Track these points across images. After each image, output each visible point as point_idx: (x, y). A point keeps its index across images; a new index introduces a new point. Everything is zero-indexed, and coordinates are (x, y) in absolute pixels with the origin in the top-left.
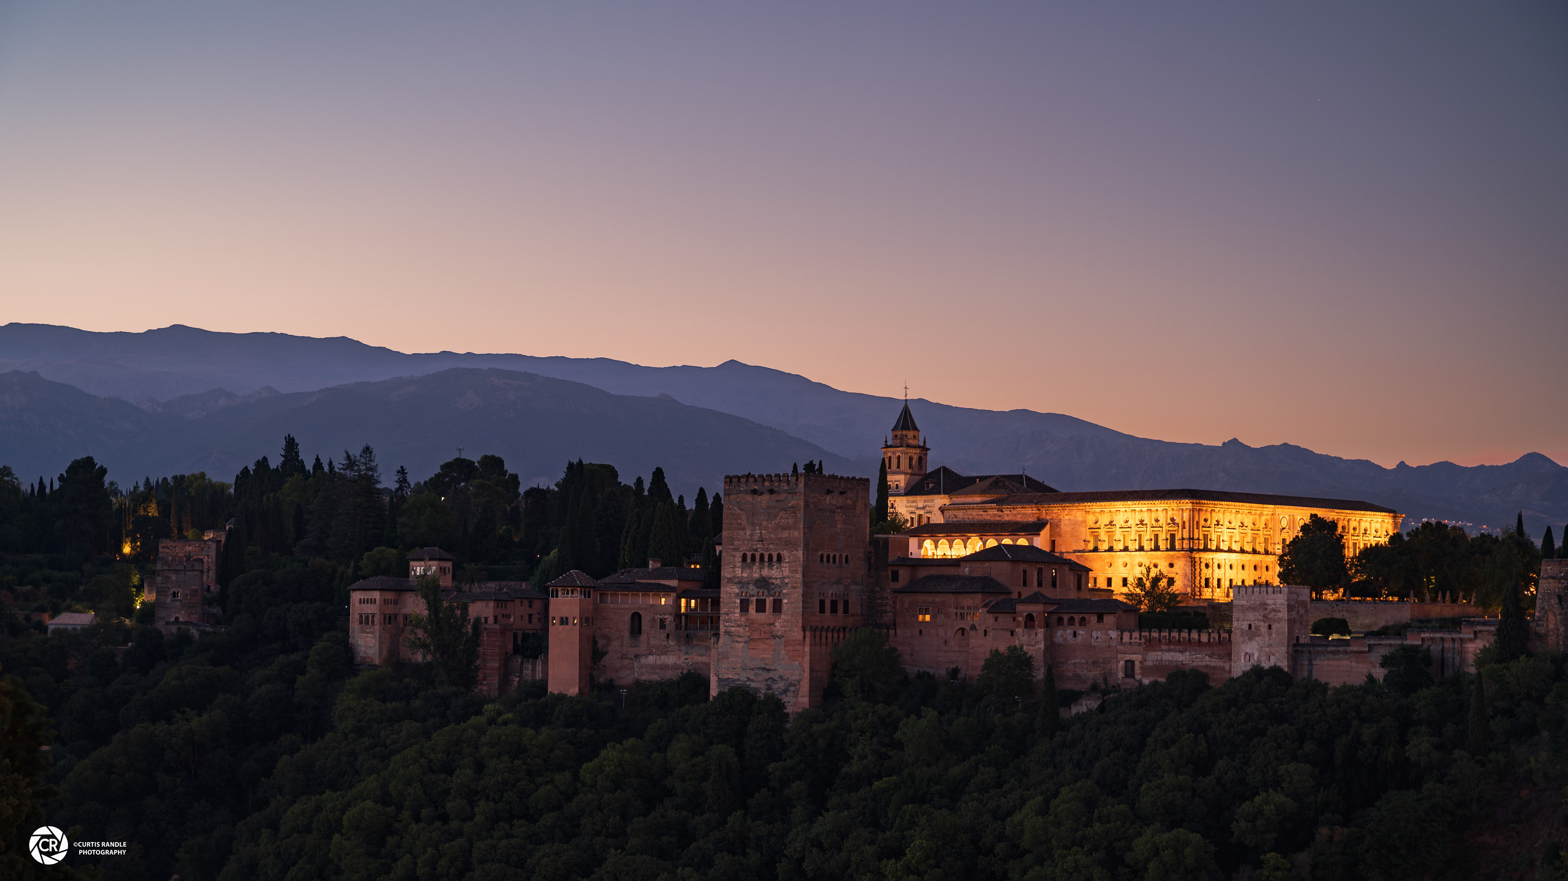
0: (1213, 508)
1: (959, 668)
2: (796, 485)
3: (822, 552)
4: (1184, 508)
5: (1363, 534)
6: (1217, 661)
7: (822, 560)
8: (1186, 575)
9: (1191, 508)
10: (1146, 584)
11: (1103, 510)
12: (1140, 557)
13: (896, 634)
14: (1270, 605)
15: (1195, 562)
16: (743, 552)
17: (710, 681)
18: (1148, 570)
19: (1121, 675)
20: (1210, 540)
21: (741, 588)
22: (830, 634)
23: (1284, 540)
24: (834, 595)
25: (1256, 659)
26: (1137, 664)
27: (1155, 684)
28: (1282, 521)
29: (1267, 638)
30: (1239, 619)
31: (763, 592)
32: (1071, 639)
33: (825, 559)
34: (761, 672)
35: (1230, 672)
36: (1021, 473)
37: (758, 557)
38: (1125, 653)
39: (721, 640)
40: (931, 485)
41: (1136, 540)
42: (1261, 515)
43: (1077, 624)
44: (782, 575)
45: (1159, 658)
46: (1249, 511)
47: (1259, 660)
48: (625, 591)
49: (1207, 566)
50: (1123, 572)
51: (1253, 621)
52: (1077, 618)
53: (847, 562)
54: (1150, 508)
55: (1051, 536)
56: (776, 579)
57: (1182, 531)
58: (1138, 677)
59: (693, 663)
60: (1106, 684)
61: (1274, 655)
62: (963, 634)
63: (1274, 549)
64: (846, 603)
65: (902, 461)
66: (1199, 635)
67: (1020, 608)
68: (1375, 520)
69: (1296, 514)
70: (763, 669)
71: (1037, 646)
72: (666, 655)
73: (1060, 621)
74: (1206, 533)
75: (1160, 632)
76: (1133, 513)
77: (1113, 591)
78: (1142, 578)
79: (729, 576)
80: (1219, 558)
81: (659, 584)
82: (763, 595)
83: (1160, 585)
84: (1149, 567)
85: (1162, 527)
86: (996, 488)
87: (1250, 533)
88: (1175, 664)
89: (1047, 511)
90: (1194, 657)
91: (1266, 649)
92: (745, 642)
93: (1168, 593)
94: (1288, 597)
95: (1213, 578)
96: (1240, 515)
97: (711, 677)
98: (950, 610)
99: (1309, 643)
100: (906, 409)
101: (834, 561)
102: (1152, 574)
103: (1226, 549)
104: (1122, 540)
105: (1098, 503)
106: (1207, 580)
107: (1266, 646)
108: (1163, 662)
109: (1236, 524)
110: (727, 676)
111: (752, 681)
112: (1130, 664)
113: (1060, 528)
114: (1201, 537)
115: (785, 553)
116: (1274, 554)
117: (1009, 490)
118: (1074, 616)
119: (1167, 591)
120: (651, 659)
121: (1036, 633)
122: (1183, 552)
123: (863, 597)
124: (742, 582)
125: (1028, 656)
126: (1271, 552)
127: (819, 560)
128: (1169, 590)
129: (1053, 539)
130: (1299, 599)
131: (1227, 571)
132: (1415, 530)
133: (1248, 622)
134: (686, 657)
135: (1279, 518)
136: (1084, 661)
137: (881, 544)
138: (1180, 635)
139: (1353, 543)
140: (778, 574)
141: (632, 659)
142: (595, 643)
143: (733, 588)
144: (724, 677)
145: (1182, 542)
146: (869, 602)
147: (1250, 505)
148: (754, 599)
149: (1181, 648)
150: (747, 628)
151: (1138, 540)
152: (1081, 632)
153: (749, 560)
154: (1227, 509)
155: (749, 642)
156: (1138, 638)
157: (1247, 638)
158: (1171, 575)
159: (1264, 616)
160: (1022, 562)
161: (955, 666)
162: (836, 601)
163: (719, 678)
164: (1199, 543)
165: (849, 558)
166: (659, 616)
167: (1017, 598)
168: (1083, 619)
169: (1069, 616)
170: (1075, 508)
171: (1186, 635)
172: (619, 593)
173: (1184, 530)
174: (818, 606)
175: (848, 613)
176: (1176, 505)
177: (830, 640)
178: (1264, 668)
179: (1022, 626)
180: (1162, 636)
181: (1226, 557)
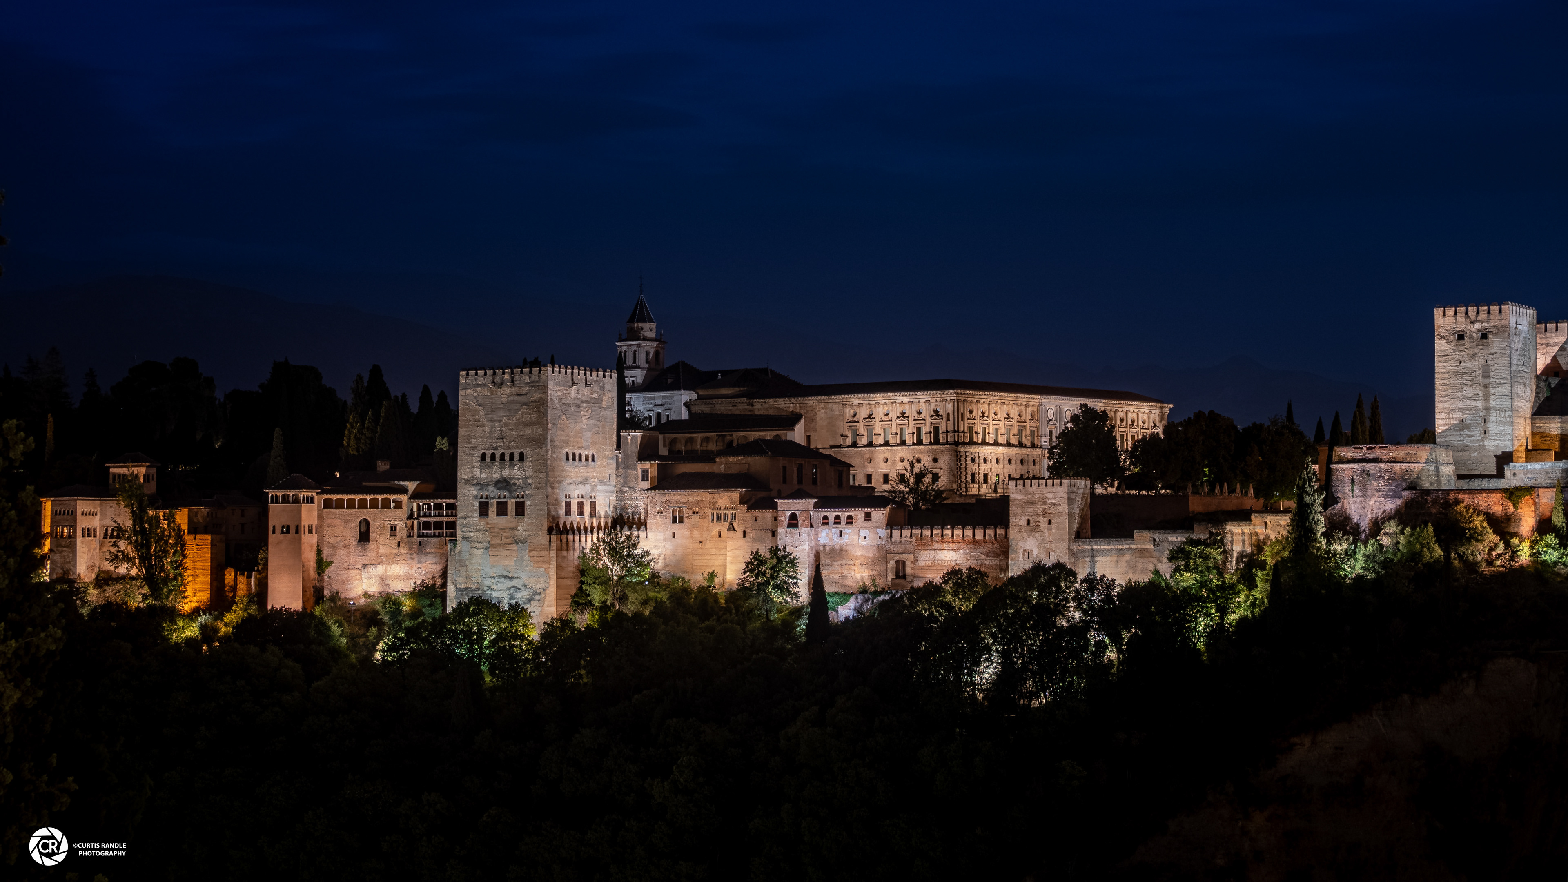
0: (978, 399)
1: (715, 572)
2: (539, 377)
3: (567, 450)
4: (948, 399)
5: (1130, 425)
6: (993, 558)
7: (567, 459)
8: (952, 470)
9: (955, 398)
10: (909, 480)
11: (861, 402)
12: (901, 452)
13: (647, 536)
14: (1049, 499)
15: (961, 456)
16: (482, 451)
17: (447, 591)
18: (912, 465)
19: (891, 576)
20: (976, 433)
21: (480, 490)
22: (577, 539)
23: (1051, 433)
24: (581, 496)
25: (1036, 556)
26: (908, 564)
27: (928, 584)
28: (1049, 412)
29: (1047, 534)
30: (1017, 514)
31: (504, 494)
32: (837, 539)
33: (570, 457)
34: (502, 580)
35: (1007, 571)
36: (765, 366)
37: (498, 457)
38: (894, 552)
39: (458, 547)
40: (669, 381)
41: (897, 434)
42: (1027, 406)
43: (843, 523)
44: (525, 475)
45: (932, 557)
46: (1015, 402)
47: (1040, 558)
48: (352, 496)
49: (973, 460)
50: (884, 468)
51: (1032, 515)
52: (844, 516)
53: (593, 460)
54: (911, 400)
55: (806, 431)
56: (518, 479)
57: (947, 423)
58: (910, 578)
59: (427, 573)
60: (875, 586)
61: (1054, 551)
62: (720, 536)
63: (1040, 442)
64: (593, 505)
65: (638, 355)
66: (974, 533)
67: (781, 506)
68: (1142, 411)
69: (1062, 405)
70: (505, 577)
71: (801, 547)
72: (396, 564)
73: (825, 520)
74: (971, 425)
75: (932, 529)
76: (894, 405)
77: (875, 488)
78: (904, 474)
79: (466, 477)
80: (985, 452)
81: (389, 487)
82: (504, 497)
83: (925, 481)
84: (912, 462)
85: (925, 420)
86: (745, 381)
87: (1016, 426)
88: (949, 563)
89: (802, 405)
90: (968, 555)
91: (1046, 545)
92: (485, 549)
93: (933, 490)
94: (1068, 489)
95: (979, 473)
96: (1005, 405)
97: (448, 587)
98: (706, 510)
100: (641, 300)
101: (580, 460)
102: (917, 468)
103: (992, 442)
104: (882, 434)
105: (856, 396)
106: (973, 475)
107: (1046, 541)
108: (940, 562)
109: (1002, 415)
110: (466, 586)
111: (494, 590)
112: (901, 564)
113: (816, 422)
114: (966, 430)
115: (527, 451)
116: (1041, 447)
117: (757, 384)
118: (840, 514)
119: (932, 488)
120: (381, 569)
121: (800, 533)
122: (948, 446)
123: (611, 498)
124: (480, 483)
125: (792, 556)
126: (1037, 445)
127: (564, 458)
128: (934, 487)
129: (808, 434)
130: (1079, 492)
131: (993, 465)
132: (1187, 420)
133: (1027, 517)
134: (419, 566)
135: (1045, 409)
136: (851, 562)
137: (629, 441)
138: (953, 532)
139: (1121, 435)
141: (359, 570)
142: (319, 552)
143: (471, 490)
144: (463, 587)
145: (947, 436)
146: (617, 504)
147: (1016, 395)
148: (494, 501)
149: (955, 546)
150: (487, 533)
151: (899, 434)
152: (848, 532)
153: (488, 459)
154: (992, 400)
155: (489, 548)
156: (909, 536)
157: (1025, 534)
158: (935, 471)
159: (1043, 511)
160: (781, 458)
161: (711, 570)
162: (583, 502)
163: (457, 588)
164: (964, 436)
165: (596, 456)
166: (389, 522)
168: (849, 517)
169: (835, 514)
170: (831, 401)
171: (960, 532)
172: (345, 498)
174: (564, 507)
175: (595, 516)
176: (939, 396)
177: (577, 544)
178: (1046, 565)
179: (785, 526)
180: (934, 533)
181: (993, 451)
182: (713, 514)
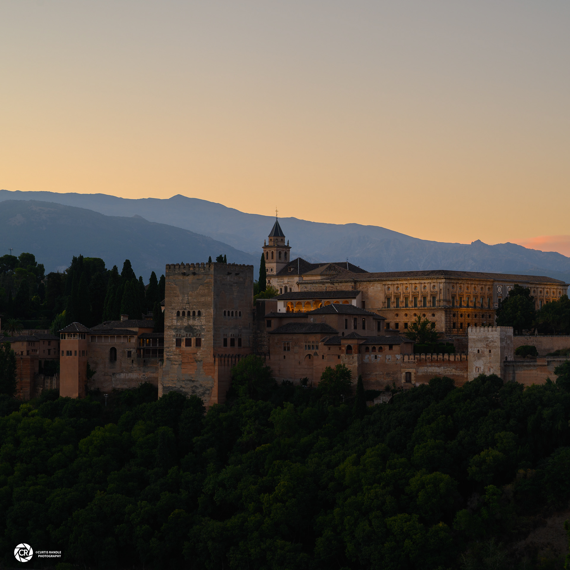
0: (457, 282)
1: (307, 378)
2: (209, 269)
3: (225, 310)
4: (441, 281)
5: (546, 295)
6: (459, 372)
7: (225, 315)
9: (445, 281)
10: (418, 327)
11: (393, 283)
12: (415, 310)
13: (270, 358)
14: (490, 338)
15: (447, 313)
16: (178, 310)
17: (158, 388)
18: (419, 318)
19: (403, 381)
20: (456, 300)
21: (176, 332)
22: (230, 359)
23: (500, 300)
24: (232, 335)
25: (482, 370)
26: (413, 374)
27: (422, 386)
28: (498, 289)
29: (488, 358)
30: (472, 347)
31: (190, 334)
32: (374, 360)
33: (227, 313)
34: (189, 382)
35: (467, 378)
36: (345, 261)
37: (186, 313)
38: (405, 368)
39: (165, 364)
40: (292, 269)
42: (486, 285)
43: (377, 351)
44: (201, 324)
45: (426, 370)
46: (479, 283)
47: (484, 371)
48: (107, 335)
49: (454, 316)
50: (405, 320)
51: (480, 348)
52: (377, 347)
53: (240, 315)
54: (421, 282)
55: (362, 298)
56: (198, 326)
57: (440, 295)
58: (413, 382)
59: (148, 378)
60: (395, 387)
61: (492, 368)
62: (310, 358)
63: (493, 305)
64: (240, 340)
65: (275, 255)
66: (449, 357)
67: (343, 342)
68: (553, 288)
69: (506, 284)
70: (190, 380)
71: (354, 364)
72: (131, 373)
73: (367, 349)
74: (453, 296)
75: (426, 355)
76: (411, 285)
77: (399, 331)
78: (416, 323)
79: (169, 325)
80: (461, 311)
81: (127, 330)
82: (190, 336)
83: (427, 327)
84: (420, 317)
85: (428, 293)
86: (330, 271)
87: (479, 296)
88: (435, 374)
89: (361, 286)
90: (446, 369)
91: (488, 364)
92: (179, 365)
93: (431, 332)
94: (500, 333)
95: (458, 323)
96: (473, 285)
97: (159, 386)
98: (302, 343)
99: (513, 360)
100: (277, 224)
101: (232, 315)
102: (423, 320)
103: (465, 305)
104: (404, 301)
106: (454, 324)
107: (488, 362)
108: (428, 373)
109: (471, 290)
110: (169, 385)
111: (183, 388)
112: (409, 374)
113: (368, 294)
114: (451, 298)
115: (203, 311)
116: (494, 309)
117: (338, 272)
118: (375, 346)
120: (123, 376)
121: (353, 357)
122: (440, 308)
123: (250, 336)
124: (177, 328)
125: (348, 370)
126: (492, 307)
127: (223, 314)
128: (432, 330)
129: (363, 301)
130: (507, 334)
131: (466, 319)
133: (478, 349)
134: (144, 374)
135: (497, 287)
136: (381, 373)
137: (260, 304)
138: (437, 357)
139: (540, 301)
140: (198, 323)
141: (111, 376)
142: (88, 366)
143: (171, 332)
144: (167, 386)
145: (440, 302)
146: (253, 340)
148: (184, 338)
149: (438, 364)
150: (180, 356)
151: (413, 301)
152: (380, 356)
153: (181, 315)
154: (466, 282)
155: (181, 364)
156: (413, 359)
157: (477, 358)
158: (433, 321)
159: (487, 345)
160: (344, 315)
161: (305, 377)
162: (234, 339)
163: (163, 387)
164: (449, 302)
165: (241, 313)
166: (127, 349)
167: (342, 336)
168: (381, 348)
169: (372, 347)
170: (376, 282)
171: (441, 357)
172: (103, 336)
173: (440, 294)
174: (223, 342)
175: (241, 346)
176: (436, 280)
177: (230, 362)
178: (486, 376)
179: (345, 353)
180: (427, 357)
181: (466, 310)
182: (306, 346)
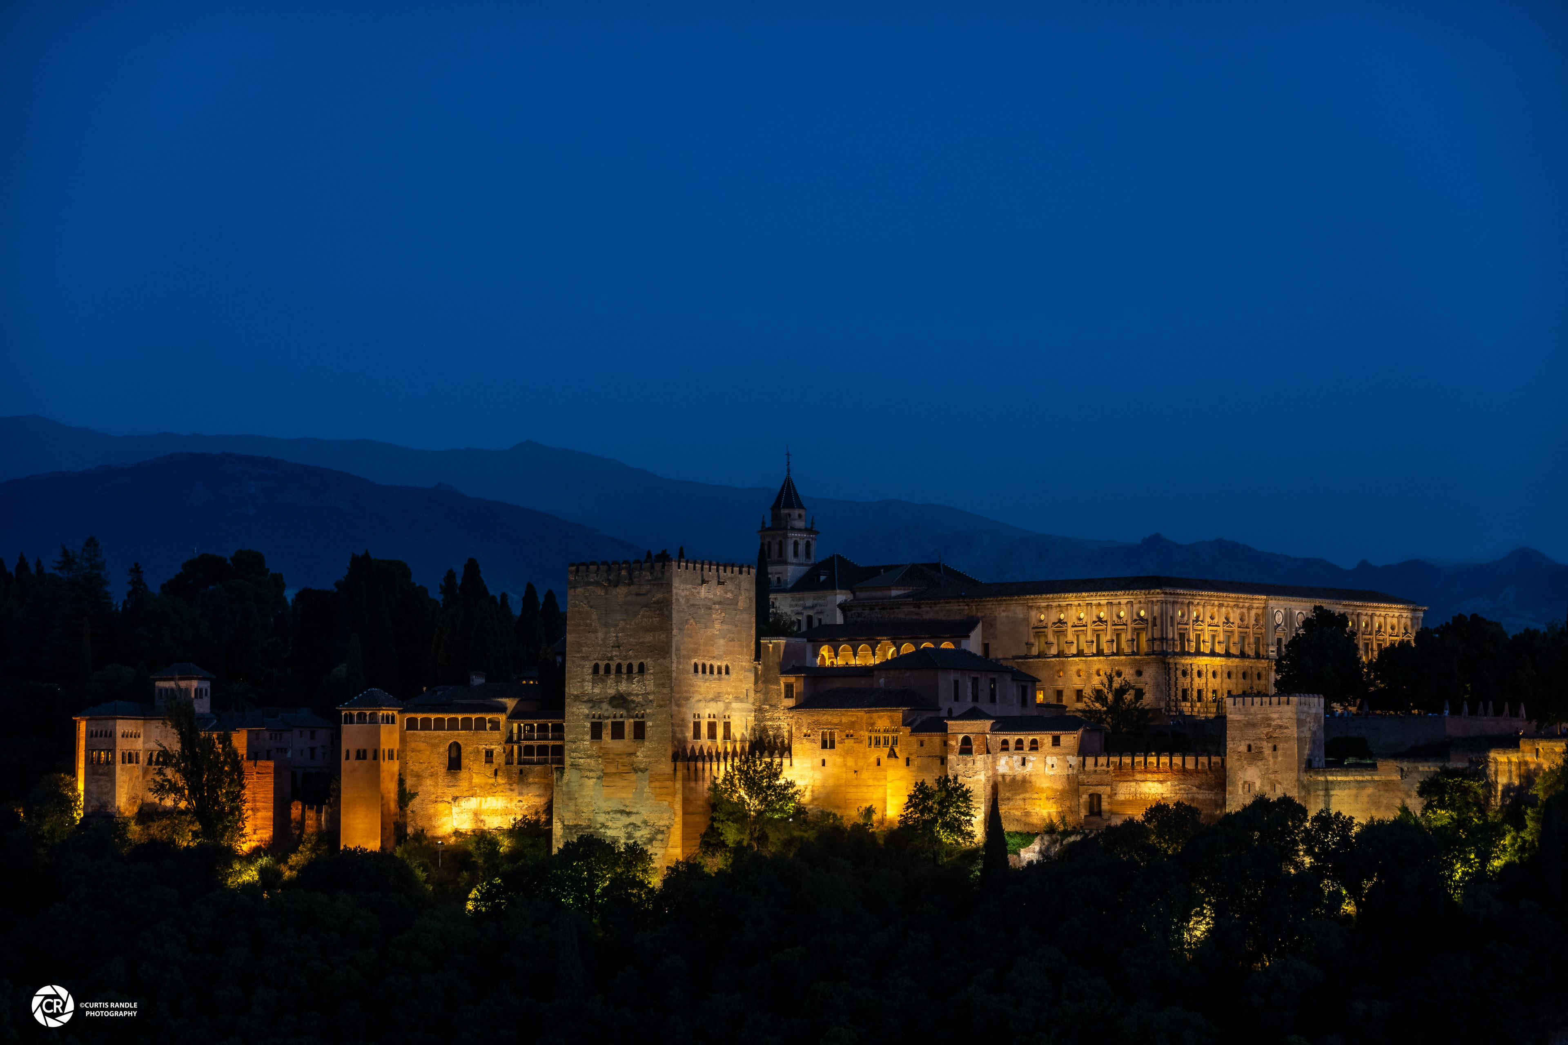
0: (1191, 600)
1: (873, 807)
2: (663, 573)
3: (696, 660)
4: (1155, 599)
5: (1376, 631)
6: (1207, 792)
7: (696, 671)
8: (1158, 685)
9: (1163, 599)
10: (1107, 697)
11: (1050, 603)
12: (1098, 663)
13: (791, 764)
14: (1274, 721)
15: (1170, 669)
16: (595, 662)
17: (552, 830)
18: (1110, 679)
19: (1083, 813)
20: (1189, 640)
21: (591, 708)
22: (707, 766)
23: (1279, 641)
24: (712, 716)
25: (1258, 790)
26: (1104, 798)
27: (1130, 823)
28: (1277, 616)
29: (1271, 762)
30: (1235, 739)
31: (621, 713)
32: (1019, 769)
33: (700, 668)
34: (619, 816)
35: (1224, 807)
36: (936, 561)
37: (613, 668)
38: (1088, 784)
39: (566, 777)
40: (822, 578)
41: (1093, 642)
42: (1250, 608)
43: (1026, 749)
44: (646, 691)
45: (1133, 790)
46: (1235, 603)
47: (1262, 790)
48: (441, 715)
49: (1184, 673)
50: (1077, 683)
51: (1254, 740)
52: (1027, 741)
53: (727, 673)
54: (1110, 601)
55: (984, 638)
56: (637, 695)
57: (1153, 629)
58: (1107, 816)
59: (529, 807)
60: (1065, 825)
61: (1280, 783)
62: (878, 764)
63: (1266, 651)
64: (727, 726)
65: (790, 548)
66: (1184, 761)
67: (952, 729)
68: (1391, 614)
69: (1293, 607)
70: (622, 812)
71: (976, 777)
72: (493, 797)
73: (1004, 745)
74: (1182, 632)
75: (1133, 757)
76: (1089, 608)
77: (1066, 707)
78: (1102, 690)
79: (575, 693)
80: (1199, 663)
81: (484, 705)
82: (621, 717)
83: (1126, 698)
84: (1110, 675)
85: (1126, 625)
86: (910, 580)
87: (1236, 632)
88: (1154, 797)
89: (978, 607)
90: (1177, 788)
91: (1270, 776)
92: (598, 778)
93: (1136, 709)
94: (1297, 710)
95: (1192, 689)
96: (1224, 608)
97: (554, 824)
98: (862, 733)
99: (1324, 767)
100: (789, 481)
101: (711, 672)
102: (1117, 683)
103: (1208, 651)
104: (1075, 642)
105: (1044, 596)
106: (1185, 691)
107: (1270, 772)
108: (1139, 796)
109: (1219, 619)
110: (575, 823)
111: (608, 828)
112: (1095, 799)
113: (996, 628)
114: (1177, 637)
115: (648, 662)
116: (1268, 658)
117: (928, 581)
118: (1022, 738)
119: (1135, 706)
120: (475, 802)
121: (974, 761)
122: (1154, 657)
123: (748, 718)
124: (592, 700)
125: (964, 789)
126: (1263, 656)
127: (692, 670)
128: (1138, 705)
129: (986, 642)
130: (1310, 712)
131: (1209, 680)
132: (1444, 625)
133: (1248, 742)
134: (520, 800)
135: (1273, 612)
136: (1036, 796)
137: (771, 649)
138: (1158, 761)
139: (1365, 643)
141: (449, 803)
142: (402, 782)
143: (581, 708)
144: (571, 824)
145: (1153, 644)
146: (756, 725)
147: (1236, 595)
148: (609, 721)
149: (1161, 777)
150: (600, 759)
151: (1095, 642)
152: (1032, 759)
153: (602, 672)
154: (1208, 602)
155: (603, 777)
156: (1105, 764)
157: (1246, 762)
158: (1139, 686)
159: (1267, 735)
160: (952, 671)
161: (868, 806)
162: (714, 723)
163: (564, 825)
164: (1174, 643)
165: (730, 669)
166: (485, 746)
167: (947, 716)
168: (1034, 742)
169: (1016, 738)
170: (1014, 602)
171: (1167, 761)
172: (433, 717)
173: (1154, 628)
174: (692, 729)
175: (730, 738)
176: (1144, 596)
177: (707, 773)
178: (1270, 799)
179: (956, 752)
180: (1135, 761)
181: (1208, 662)
182: (870, 738)
